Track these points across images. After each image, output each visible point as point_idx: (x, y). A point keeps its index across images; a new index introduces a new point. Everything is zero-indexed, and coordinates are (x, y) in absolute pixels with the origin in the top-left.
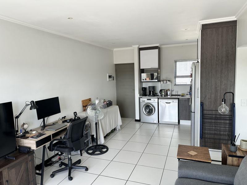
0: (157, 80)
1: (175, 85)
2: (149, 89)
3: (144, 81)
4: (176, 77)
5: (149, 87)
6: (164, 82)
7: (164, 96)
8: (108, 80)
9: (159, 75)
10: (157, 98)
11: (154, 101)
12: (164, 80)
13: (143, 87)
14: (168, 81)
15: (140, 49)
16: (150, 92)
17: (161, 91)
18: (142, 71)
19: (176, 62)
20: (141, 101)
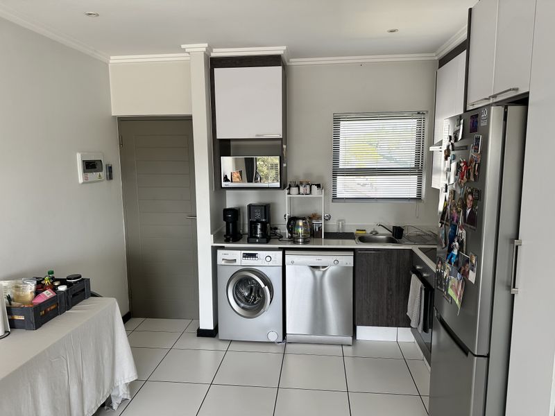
0: (278, 185)
1: (335, 199)
2: (250, 217)
3: (229, 184)
4: (336, 172)
5: (250, 206)
6: (302, 188)
7: (305, 242)
8: (81, 180)
9: (285, 165)
10: (280, 249)
11: (267, 261)
12: (301, 183)
13: (227, 207)
14: (314, 188)
15: (215, 63)
16: (253, 225)
17: (293, 221)
18: (222, 147)
19: (337, 120)
20: (220, 261)
